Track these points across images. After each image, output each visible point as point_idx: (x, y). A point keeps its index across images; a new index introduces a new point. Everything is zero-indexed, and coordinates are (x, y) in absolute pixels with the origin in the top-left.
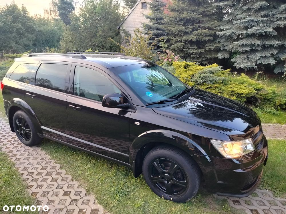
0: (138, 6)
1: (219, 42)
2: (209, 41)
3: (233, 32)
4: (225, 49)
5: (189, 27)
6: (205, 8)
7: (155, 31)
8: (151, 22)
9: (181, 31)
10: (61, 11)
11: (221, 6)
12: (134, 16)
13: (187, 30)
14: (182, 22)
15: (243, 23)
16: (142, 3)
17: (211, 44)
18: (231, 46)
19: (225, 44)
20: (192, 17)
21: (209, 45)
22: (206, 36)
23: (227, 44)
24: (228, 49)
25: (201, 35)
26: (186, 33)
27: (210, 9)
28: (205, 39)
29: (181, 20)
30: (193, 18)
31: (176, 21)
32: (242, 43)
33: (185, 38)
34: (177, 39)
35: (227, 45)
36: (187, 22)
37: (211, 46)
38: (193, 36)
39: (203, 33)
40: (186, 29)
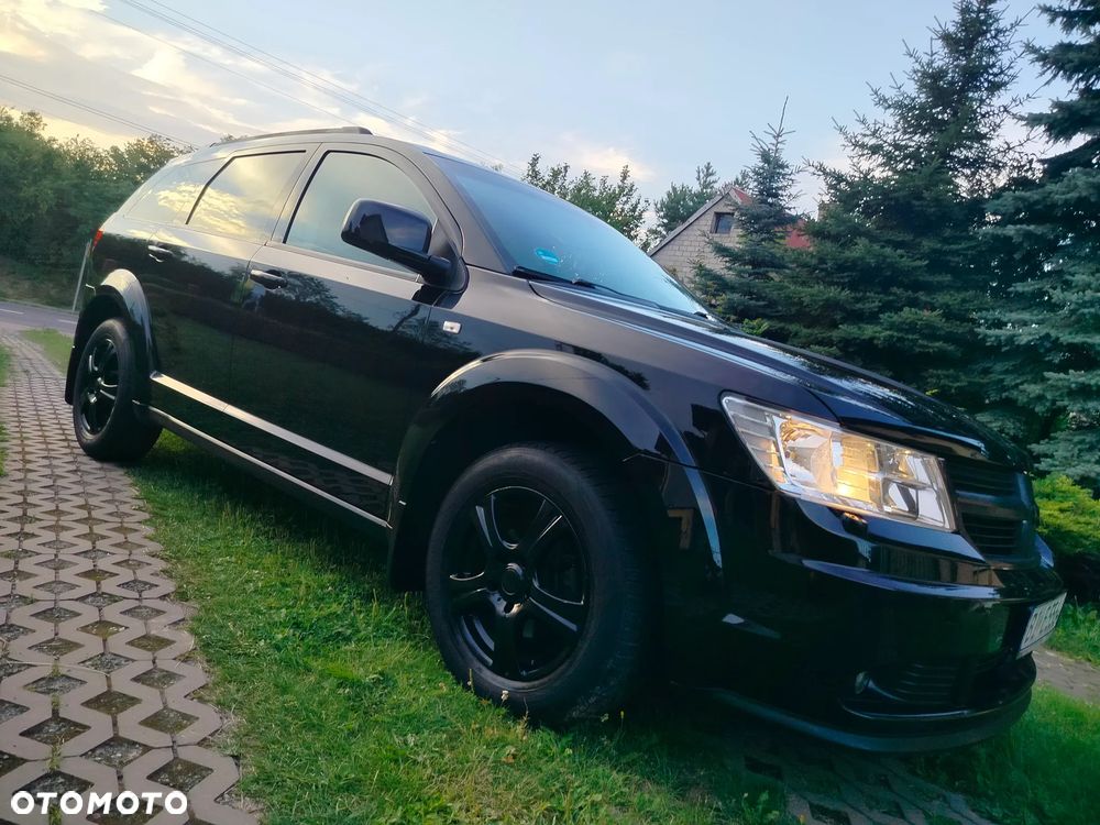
0: (702, 222)
1: (986, 372)
2: (941, 360)
3: (1048, 335)
4: (1007, 397)
5: (868, 298)
6: (946, 241)
7: (736, 297)
8: (729, 269)
9: (831, 305)
11: (1011, 238)
13: (859, 306)
14: (846, 277)
15: (1092, 306)
16: (719, 215)
17: (951, 371)
18: (1034, 389)
19: (1009, 380)
20: (889, 260)
21: (939, 372)
22: (933, 337)
23: (1018, 381)
24: (1022, 399)
25: (912, 327)
26: (857, 317)
27: (963, 245)
28: (928, 347)
29: (841, 268)
30: (891, 266)
31: (822, 270)
32: (1081, 379)
33: (847, 330)
34: (817, 332)
35: (1017, 386)
36: (864, 277)
37: (947, 377)
38: (878, 328)
39: (919, 323)
40: (858, 300)
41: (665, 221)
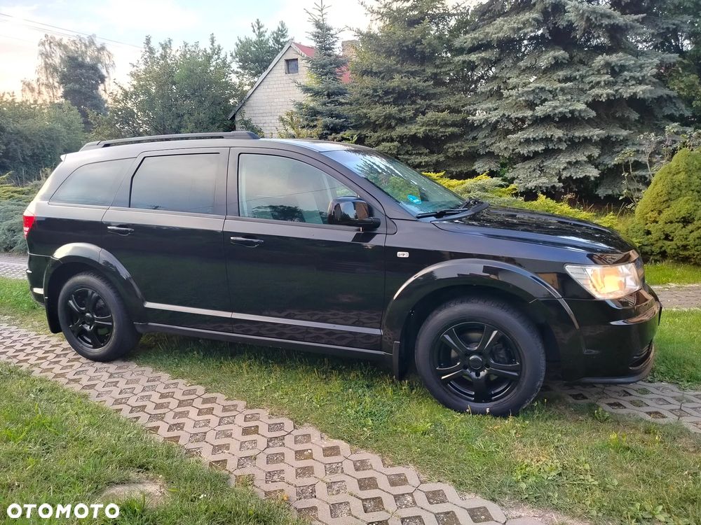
0: (278, 67)
1: (475, 139)
2: (453, 137)
3: (504, 115)
4: (489, 151)
5: (405, 109)
6: (437, 67)
7: (328, 120)
8: (313, 100)
9: (389, 117)
10: (69, 86)
11: (474, 62)
12: (268, 90)
13: (403, 114)
14: (391, 98)
15: (523, 96)
16: (287, 61)
17: (459, 143)
18: (502, 145)
19: (488, 142)
20: (413, 85)
21: (454, 145)
22: (446, 125)
23: (493, 141)
24: (496, 151)
25: (435, 123)
26: (402, 121)
27: (448, 69)
28: (445, 132)
29: (387, 93)
30: (415, 88)
31: (376, 96)
32: (525, 136)
33: (400, 130)
34: (381, 134)
35: (492, 144)
36: (401, 97)
37: (457, 146)
38: (417, 127)
39: (439, 120)
40: (400, 111)
41: (241, 64)
